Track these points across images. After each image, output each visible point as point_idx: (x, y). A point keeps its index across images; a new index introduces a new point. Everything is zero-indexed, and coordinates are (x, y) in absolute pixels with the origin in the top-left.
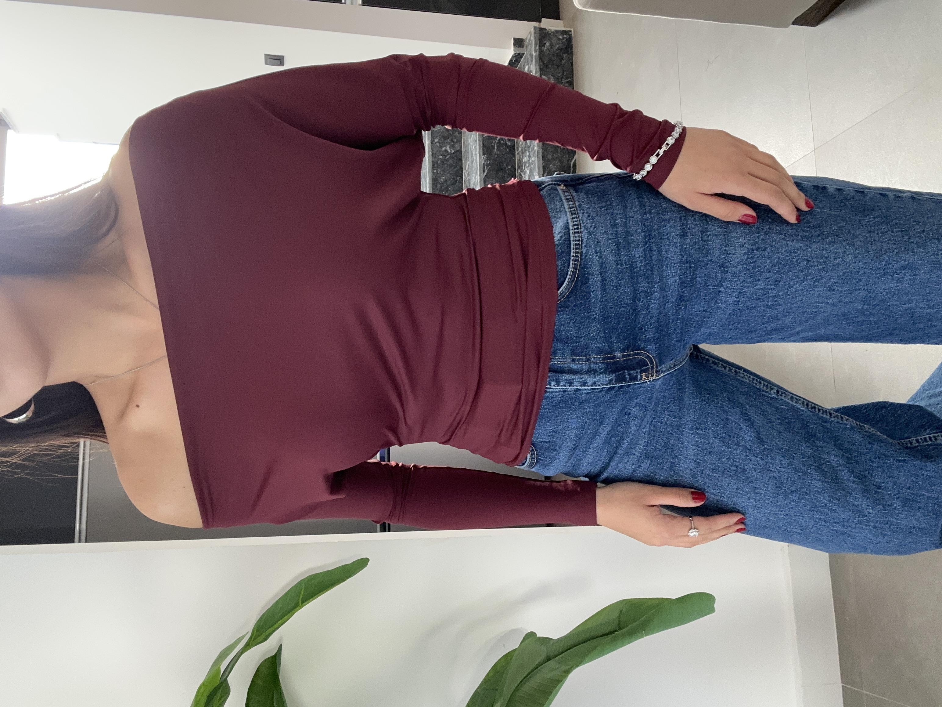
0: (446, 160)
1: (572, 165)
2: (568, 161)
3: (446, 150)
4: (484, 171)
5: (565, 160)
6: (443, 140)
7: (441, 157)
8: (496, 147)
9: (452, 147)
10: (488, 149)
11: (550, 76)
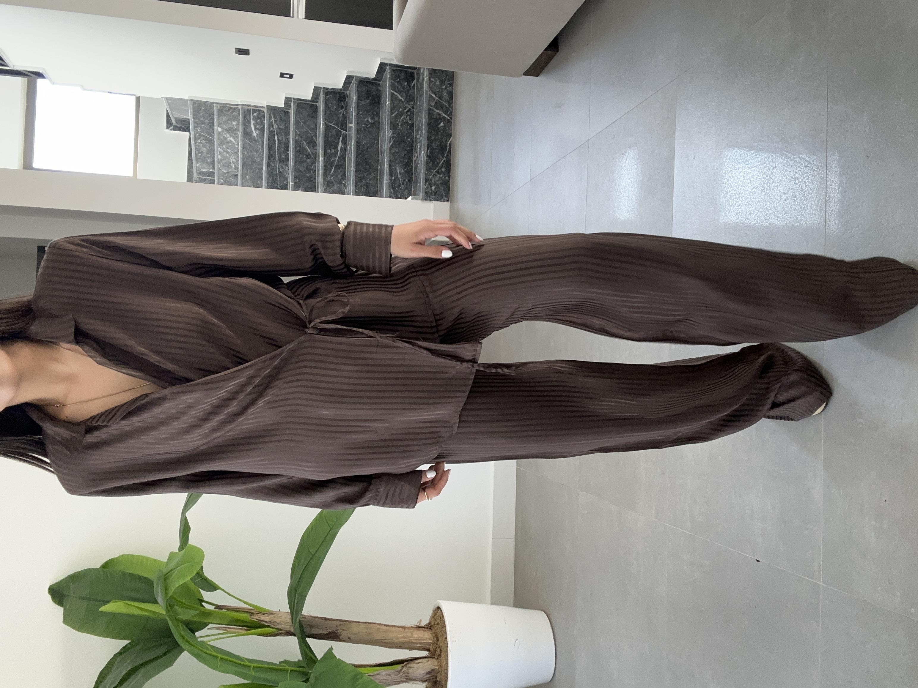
0: (368, 128)
1: (448, 144)
2: (446, 141)
3: (368, 121)
4: (390, 142)
5: (444, 141)
6: (365, 112)
7: (364, 125)
8: (400, 125)
9: (372, 118)
10: (394, 126)
11: (437, 79)
